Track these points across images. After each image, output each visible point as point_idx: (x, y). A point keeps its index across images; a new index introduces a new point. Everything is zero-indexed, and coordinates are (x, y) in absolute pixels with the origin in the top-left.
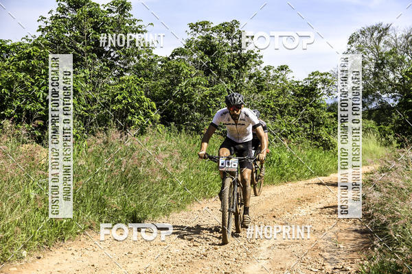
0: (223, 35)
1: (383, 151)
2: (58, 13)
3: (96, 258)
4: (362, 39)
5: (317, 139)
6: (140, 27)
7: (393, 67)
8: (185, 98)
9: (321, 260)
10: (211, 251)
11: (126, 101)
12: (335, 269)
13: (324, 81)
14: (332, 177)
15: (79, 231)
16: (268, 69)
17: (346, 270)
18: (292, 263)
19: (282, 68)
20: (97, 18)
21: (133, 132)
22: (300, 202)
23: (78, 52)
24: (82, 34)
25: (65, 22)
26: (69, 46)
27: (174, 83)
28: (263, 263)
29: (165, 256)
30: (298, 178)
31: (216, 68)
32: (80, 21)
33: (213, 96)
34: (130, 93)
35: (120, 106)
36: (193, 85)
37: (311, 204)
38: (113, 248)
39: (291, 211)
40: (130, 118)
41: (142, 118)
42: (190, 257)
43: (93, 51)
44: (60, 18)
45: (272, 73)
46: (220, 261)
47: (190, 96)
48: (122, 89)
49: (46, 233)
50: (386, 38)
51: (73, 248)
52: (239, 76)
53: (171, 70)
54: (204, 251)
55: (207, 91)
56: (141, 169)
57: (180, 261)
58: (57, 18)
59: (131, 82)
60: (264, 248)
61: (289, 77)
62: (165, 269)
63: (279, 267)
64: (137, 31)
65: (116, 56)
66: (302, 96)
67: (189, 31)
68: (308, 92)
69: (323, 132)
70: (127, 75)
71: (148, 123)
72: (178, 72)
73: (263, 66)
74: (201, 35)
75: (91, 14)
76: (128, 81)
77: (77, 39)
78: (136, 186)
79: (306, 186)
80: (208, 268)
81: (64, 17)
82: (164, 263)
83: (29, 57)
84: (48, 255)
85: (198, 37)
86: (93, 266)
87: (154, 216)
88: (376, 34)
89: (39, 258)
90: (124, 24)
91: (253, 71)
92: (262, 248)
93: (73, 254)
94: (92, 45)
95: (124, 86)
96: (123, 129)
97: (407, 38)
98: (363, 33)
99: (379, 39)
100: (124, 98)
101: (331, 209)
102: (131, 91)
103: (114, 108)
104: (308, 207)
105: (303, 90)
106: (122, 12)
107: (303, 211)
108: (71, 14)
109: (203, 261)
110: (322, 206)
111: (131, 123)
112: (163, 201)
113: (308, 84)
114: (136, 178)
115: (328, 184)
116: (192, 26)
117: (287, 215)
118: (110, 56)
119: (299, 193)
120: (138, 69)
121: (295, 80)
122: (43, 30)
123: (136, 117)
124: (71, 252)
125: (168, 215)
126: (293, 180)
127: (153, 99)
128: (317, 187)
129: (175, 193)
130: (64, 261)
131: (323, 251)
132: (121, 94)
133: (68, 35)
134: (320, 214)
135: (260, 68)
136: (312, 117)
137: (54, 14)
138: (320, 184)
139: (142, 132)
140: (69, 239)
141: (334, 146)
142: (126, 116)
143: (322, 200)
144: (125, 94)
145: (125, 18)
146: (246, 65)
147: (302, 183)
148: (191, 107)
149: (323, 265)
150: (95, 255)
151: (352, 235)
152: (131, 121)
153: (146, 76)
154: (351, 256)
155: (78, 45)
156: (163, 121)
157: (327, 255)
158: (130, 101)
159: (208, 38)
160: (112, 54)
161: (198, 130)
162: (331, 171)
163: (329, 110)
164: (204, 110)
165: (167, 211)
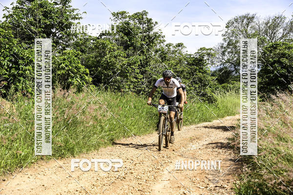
0: (137, 21)
2: (18, 4)
3: (45, 181)
4: (235, 24)
5: (203, 95)
6: (77, 15)
8: (109, 66)
9: (206, 181)
10: (128, 174)
11: (68, 68)
12: (216, 187)
13: (209, 54)
14: (216, 122)
15: (33, 161)
16: (169, 45)
17: (224, 188)
18: (186, 183)
19: (179, 45)
20: (46, 8)
21: (73, 90)
22: (192, 140)
23: (32, 33)
24: (35, 20)
25: (23, 11)
26: (26, 29)
27: (102, 55)
28: (166, 183)
29: (95, 179)
30: (191, 123)
31: (132, 45)
32: (33, 11)
33: (129, 65)
34: (70, 62)
35: (63, 72)
36: (115, 57)
37: (200, 142)
38: (58, 173)
39: (185, 146)
40: (70, 80)
41: (79, 81)
42: (113, 179)
43: (44, 32)
44: (19, 8)
45: (172, 48)
46: (134, 182)
47: (113, 65)
48: (65, 59)
49: (9, 163)
50: (252, 24)
51: (29, 173)
52: (148, 50)
53: (100, 46)
54: (123, 175)
55: (125, 61)
56: (78, 116)
57: (106, 182)
58: (17, 8)
59: (71, 54)
60: (166, 172)
61: (184, 51)
62: (95, 188)
63: (177, 185)
64: (75, 18)
65: (60, 36)
66: (193, 65)
67: (113, 18)
68: (198, 62)
69: (208, 90)
70: (68, 50)
71: (83, 84)
73: (165, 43)
74: (121, 21)
75: (41, 6)
76: (69, 53)
77: (31, 23)
78: (75, 129)
79: (196, 129)
80: (126, 187)
81: (22, 8)
82: (94, 183)
84: (11, 178)
85: (119, 22)
86: (43, 186)
87: (87, 150)
89: (4, 180)
90: (66, 13)
91: (158, 47)
92: (164, 172)
93: (29, 177)
94: (43, 28)
95: (66, 57)
97: (267, 24)
98: (236, 20)
99: (248, 25)
100: (66, 66)
101: (214, 145)
102: (71, 61)
103: (59, 73)
104: (197, 143)
105: (194, 61)
106: (64, 4)
107: (194, 146)
108: (28, 5)
109: (123, 182)
110: (207, 143)
112: (94, 140)
113: (198, 56)
114: (75, 123)
115: (211, 127)
116: (114, 14)
117: (183, 149)
118: (56, 36)
119: (191, 134)
120: (77, 45)
121: (188, 53)
122: (7, 17)
123: (75, 79)
124: (27, 176)
125: (98, 150)
126: (187, 124)
127: (87, 66)
128: (204, 129)
129: (103, 134)
130: (23, 182)
131: (208, 174)
132: (64, 63)
133: (25, 21)
134: (206, 148)
135: (163, 45)
136: (200, 80)
137: (15, 5)
138: (206, 127)
139: (79, 90)
140: (26, 167)
141: (216, 100)
142: (68, 79)
143: (207, 138)
144: (67, 63)
145: (67, 9)
146: (153, 43)
147: (193, 127)
148: (114, 73)
149: (208, 184)
150: (45, 178)
151: (228, 163)
152: (71, 83)
153: (82, 51)
154: (228, 177)
155: (32, 28)
156: (94, 83)
157: (210, 177)
158: (71, 68)
160: (57, 35)
161: (119, 89)
162: (213, 118)
163: (213, 75)
164: (123, 74)
165: (97, 147)
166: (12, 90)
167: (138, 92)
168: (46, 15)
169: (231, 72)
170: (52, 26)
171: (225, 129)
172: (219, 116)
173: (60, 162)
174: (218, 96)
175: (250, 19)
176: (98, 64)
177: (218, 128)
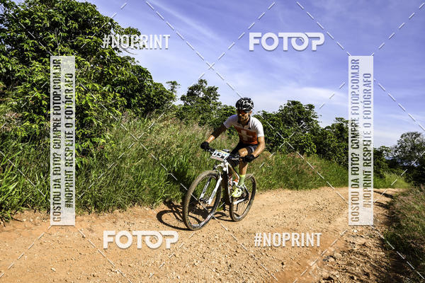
1: (406, 185)
2: (287, 105)
4: (407, 136)
7: (419, 151)
8: (327, 145)
14: (381, 190)
21: (305, 155)
27: (325, 139)
33: (338, 147)
44: (287, 107)
47: (330, 145)
50: (418, 138)
53: (324, 134)
64: (314, 117)
72: (326, 134)
75: (299, 108)
81: (289, 107)
83: (274, 120)
85: (338, 123)
88: (414, 136)
90: (310, 113)
96: (302, 153)
98: (408, 134)
99: (415, 138)
105: (378, 153)
106: (311, 109)
111: (305, 151)
112: (310, 184)
115: (378, 193)
116: (337, 119)
122: (280, 111)
127: (316, 144)
139: (308, 155)
144: (305, 140)
145: (311, 111)
148: (329, 149)
151: (383, 217)
153: (314, 135)
156: (317, 153)
159: (342, 124)
161: (330, 159)
162: (381, 187)
163: (386, 162)
164: (334, 151)
165: (311, 188)
166: (274, 149)
167: (340, 163)
168: (300, 112)
169: (398, 163)
170: (302, 119)
171: (386, 195)
172: (384, 187)
173: (289, 191)
174: (387, 175)
175: (418, 135)
176: (321, 143)
177: (381, 193)
